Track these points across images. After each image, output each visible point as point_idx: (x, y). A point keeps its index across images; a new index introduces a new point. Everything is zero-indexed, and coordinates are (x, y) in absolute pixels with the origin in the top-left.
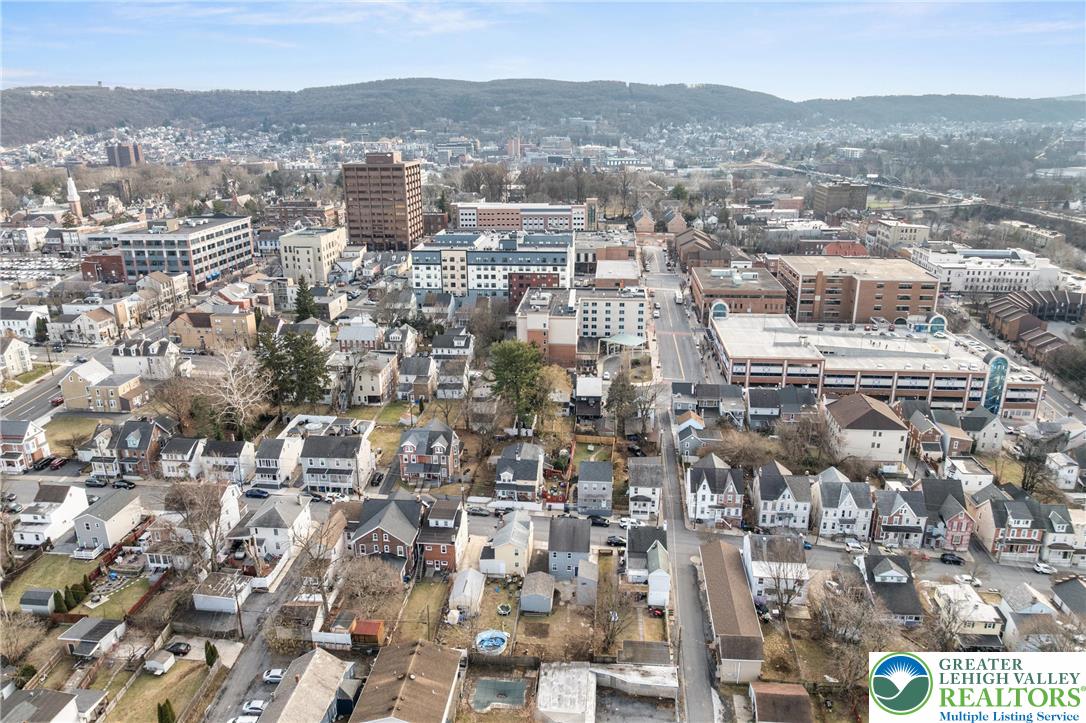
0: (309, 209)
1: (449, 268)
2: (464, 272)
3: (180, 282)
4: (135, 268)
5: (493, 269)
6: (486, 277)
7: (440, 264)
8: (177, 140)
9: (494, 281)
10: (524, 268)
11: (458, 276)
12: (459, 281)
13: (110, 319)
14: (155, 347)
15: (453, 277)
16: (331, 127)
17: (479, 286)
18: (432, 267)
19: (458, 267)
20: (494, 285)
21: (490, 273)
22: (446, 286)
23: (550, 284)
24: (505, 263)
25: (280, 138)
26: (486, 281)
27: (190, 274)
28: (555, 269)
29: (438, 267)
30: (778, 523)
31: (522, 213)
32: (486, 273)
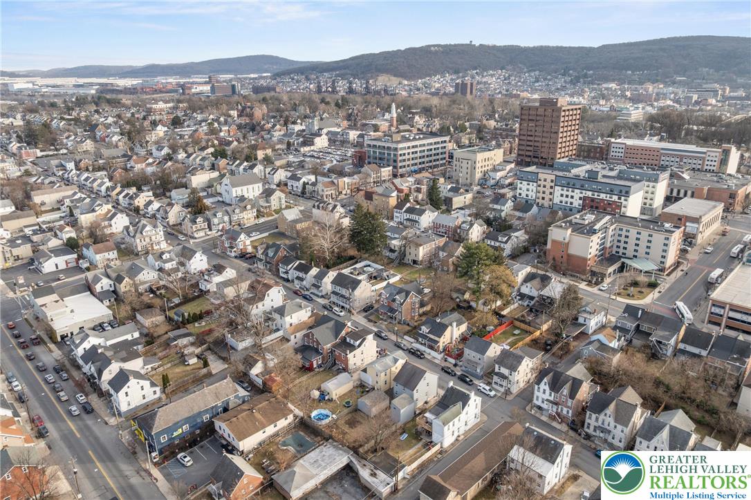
0: (510, 133)
1: (542, 186)
2: (552, 191)
3: (386, 172)
4: (371, 160)
5: (573, 191)
6: (567, 196)
7: (537, 182)
8: (505, 80)
9: (572, 200)
10: (596, 194)
11: (547, 193)
12: (547, 197)
13: (333, 188)
14: (330, 207)
15: (544, 193)
16: (611, 73)
17: (561, 202)
18: (531, 183)
19: (548, 186)
20: (571, 203)
21: (570, 194)
22: (538, 198)
23: (613, 210)
24: (582, 188)
25: (571, 80)
26: (567, 199)
27: (395, 167)
28: (619, 199)
29: (535, 184)
30: (598, 433)
31: (662, 151)
32: (567, 193)
